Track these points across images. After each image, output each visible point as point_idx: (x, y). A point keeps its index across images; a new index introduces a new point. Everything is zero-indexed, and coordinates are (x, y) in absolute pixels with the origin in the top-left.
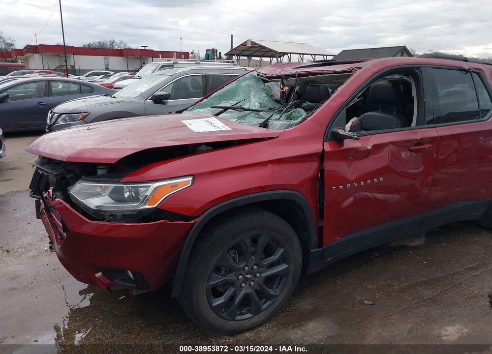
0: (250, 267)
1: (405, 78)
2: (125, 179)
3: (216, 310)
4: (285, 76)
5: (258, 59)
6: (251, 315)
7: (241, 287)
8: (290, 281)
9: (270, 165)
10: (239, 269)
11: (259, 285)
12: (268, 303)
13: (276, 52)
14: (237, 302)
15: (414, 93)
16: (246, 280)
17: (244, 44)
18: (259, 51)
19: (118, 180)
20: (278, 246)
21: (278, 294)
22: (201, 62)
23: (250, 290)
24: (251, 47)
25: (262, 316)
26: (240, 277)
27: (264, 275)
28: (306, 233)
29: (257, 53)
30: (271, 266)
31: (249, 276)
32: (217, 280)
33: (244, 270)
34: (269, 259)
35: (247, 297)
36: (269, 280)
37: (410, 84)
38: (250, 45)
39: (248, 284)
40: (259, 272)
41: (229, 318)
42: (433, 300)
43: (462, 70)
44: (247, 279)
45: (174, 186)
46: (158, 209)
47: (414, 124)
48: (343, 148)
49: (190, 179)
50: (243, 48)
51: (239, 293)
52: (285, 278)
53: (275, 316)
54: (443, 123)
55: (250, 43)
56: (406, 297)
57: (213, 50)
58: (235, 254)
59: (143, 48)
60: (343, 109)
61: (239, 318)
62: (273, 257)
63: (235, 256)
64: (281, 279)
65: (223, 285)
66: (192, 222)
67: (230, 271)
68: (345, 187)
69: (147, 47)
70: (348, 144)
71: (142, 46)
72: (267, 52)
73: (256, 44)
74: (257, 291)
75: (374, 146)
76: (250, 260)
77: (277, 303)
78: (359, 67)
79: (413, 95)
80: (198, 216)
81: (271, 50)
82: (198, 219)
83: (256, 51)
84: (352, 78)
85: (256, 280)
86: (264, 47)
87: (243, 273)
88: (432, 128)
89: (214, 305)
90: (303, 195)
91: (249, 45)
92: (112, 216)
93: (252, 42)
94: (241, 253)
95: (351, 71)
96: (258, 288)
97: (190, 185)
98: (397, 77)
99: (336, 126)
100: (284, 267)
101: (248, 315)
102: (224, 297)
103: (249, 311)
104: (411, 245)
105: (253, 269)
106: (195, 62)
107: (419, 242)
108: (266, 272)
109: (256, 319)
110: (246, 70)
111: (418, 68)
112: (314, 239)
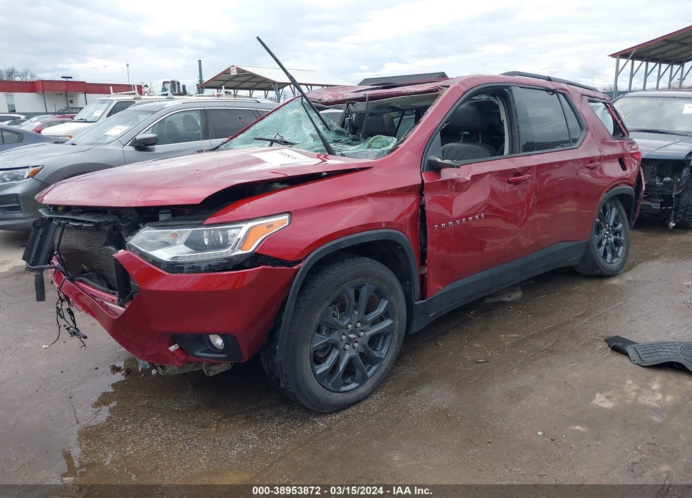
0: (353, 324)
1: (492, 99)
2: (209, 221)
3: (320, 378)
4: (350, 100)
5: (246, 93)
6: (358, 385)
7: (344, 349)
8: (396, 339)
9: (370, 200)
10: (342, 327)
11: (363, 346)
12: (374, 368)
13: (274, 83)
14: (341, 369)
15: (503, 117)
16: (350, 341)
17: (227, 72)
18: (248, 81)
19: (200, 222)
20: (381, 298)
21: (383, 357)
22: (175, 97)
23: (354, 353)
24: (237, 76)
25: (369, 385)
26: (344, 337)
27: (368, 334)
28: (408, 283)
29: (246, 85)
30: (374, 323)
31: (352, 336)
32: (320, 340)
33: (347, 329)
34: (372, 314)
35: (351, 362)
36: (374, 341)
37: (497, 107)
38: (236, 74)
39: (351, 345)
40: (362, 331)
41: (334, 390)
42: (550, 351)
43: (548, 90)
44: (349, 339)
45: (270, 226)
46: (256, 253)
47: (506, 151)
48: (441, 179)
49: (286, 217)
50: (225, 77)
51: (344, 356)
52: (390, 336)
53: (379, 386)
54: (537, 150)
55: (235, 71)
56: (521, 351)
57: (173, 82)
58: (335, 310)
59: (65, 80)
60: (437, 133)
61: (343, 389)
62: (376, 311)
63: (336, 312)
64: (385, 339)
65: (324, 349)
66: (295, 267)
67: (331, 330)
68: (447, 225)
69: (71, 78)
70: (447, 174)
71: (63, 77)
72: (260, 82)
73: (244, 71)
74: (361, 354)
75: (473, 177)
76: (354, 316)
77: (384, 368)
78: (445, 85)
79: (502, 119)
80: (300, 261)
81: (265, 80)
82: (301, 265)
83: (244, 82)
84: (441, 98)
85: (360, 340)
86: (255, 76)
87: (346, 332)
88: (528, 156)
89: (318, 372)
90: (406, 235)
91: (234, 73)
92: (194, 268)
93: (238, 69)
94: (343, 309)
95: (437, 91)
96: (362, 351)
97: (287, 224)
98: (484, 97)
99: (431, 154)
100: (388, 322)
101: (354, 385)
102: (328, 362)
103: (353, 381)
104: (508, 300)
105: (356, 327)
106: (165, 97)
107: (518, 295)
108: (369, 330)
109: (363, 390)
110: (258, 102)
111: (508, 87)
112: (417, 288)
